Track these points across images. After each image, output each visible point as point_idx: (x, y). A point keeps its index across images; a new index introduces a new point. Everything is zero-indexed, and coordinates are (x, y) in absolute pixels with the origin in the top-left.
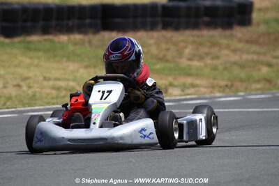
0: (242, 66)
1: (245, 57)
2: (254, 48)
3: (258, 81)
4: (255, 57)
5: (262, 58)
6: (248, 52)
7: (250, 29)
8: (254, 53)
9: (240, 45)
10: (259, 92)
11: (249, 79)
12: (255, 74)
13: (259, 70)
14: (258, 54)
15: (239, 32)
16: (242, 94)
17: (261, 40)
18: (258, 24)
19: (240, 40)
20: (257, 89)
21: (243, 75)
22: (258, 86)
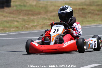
0: (7, 22)
1: (9, 19)
2: (12, 15)
3: (13, 28)
4: (12, 19)
5: (15, 19)
6: (10, 17)
7: (10, 8)
8: (12, 17)
9: (7, 15)
10: (14, 32)
11: (10, 27)
12: (12, 25)
13: (14, 23)
14: (13, 17)
15: (6, 9)
16: (7, 32)
17: (14, 12)
18: (13, 7)
19: (7, 13)
20: (13, 31)
21: (8, 25)
22: (14, 29)
